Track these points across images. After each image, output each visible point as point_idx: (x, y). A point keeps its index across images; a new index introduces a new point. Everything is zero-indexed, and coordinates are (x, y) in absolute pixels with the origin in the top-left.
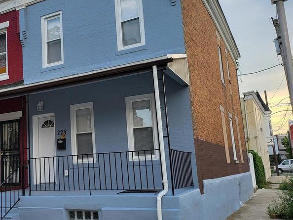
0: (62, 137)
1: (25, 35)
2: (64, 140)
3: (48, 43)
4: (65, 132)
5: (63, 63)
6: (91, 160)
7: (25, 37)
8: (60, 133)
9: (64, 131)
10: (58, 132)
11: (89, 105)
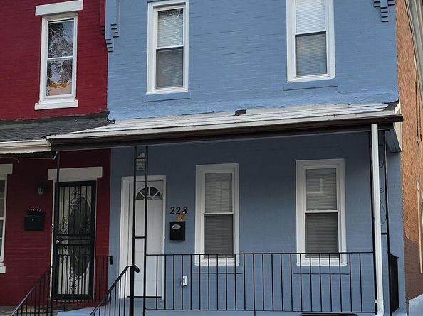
0: (179, 220)
1: (115, 31)
2: (182, 224)
3: (157, 50)
4: (185, 210)
5: (186, 90)
6: (231, 261)
7: (116, 35)
8: (175, 211)
9: (182, 209)
10: (172, 210)
11: (231, 168)
